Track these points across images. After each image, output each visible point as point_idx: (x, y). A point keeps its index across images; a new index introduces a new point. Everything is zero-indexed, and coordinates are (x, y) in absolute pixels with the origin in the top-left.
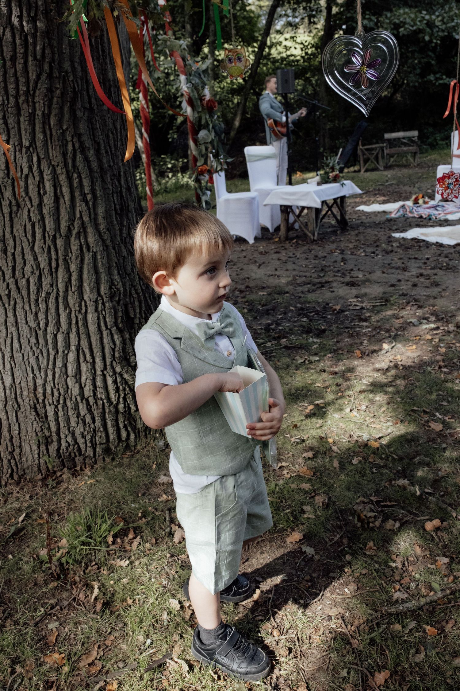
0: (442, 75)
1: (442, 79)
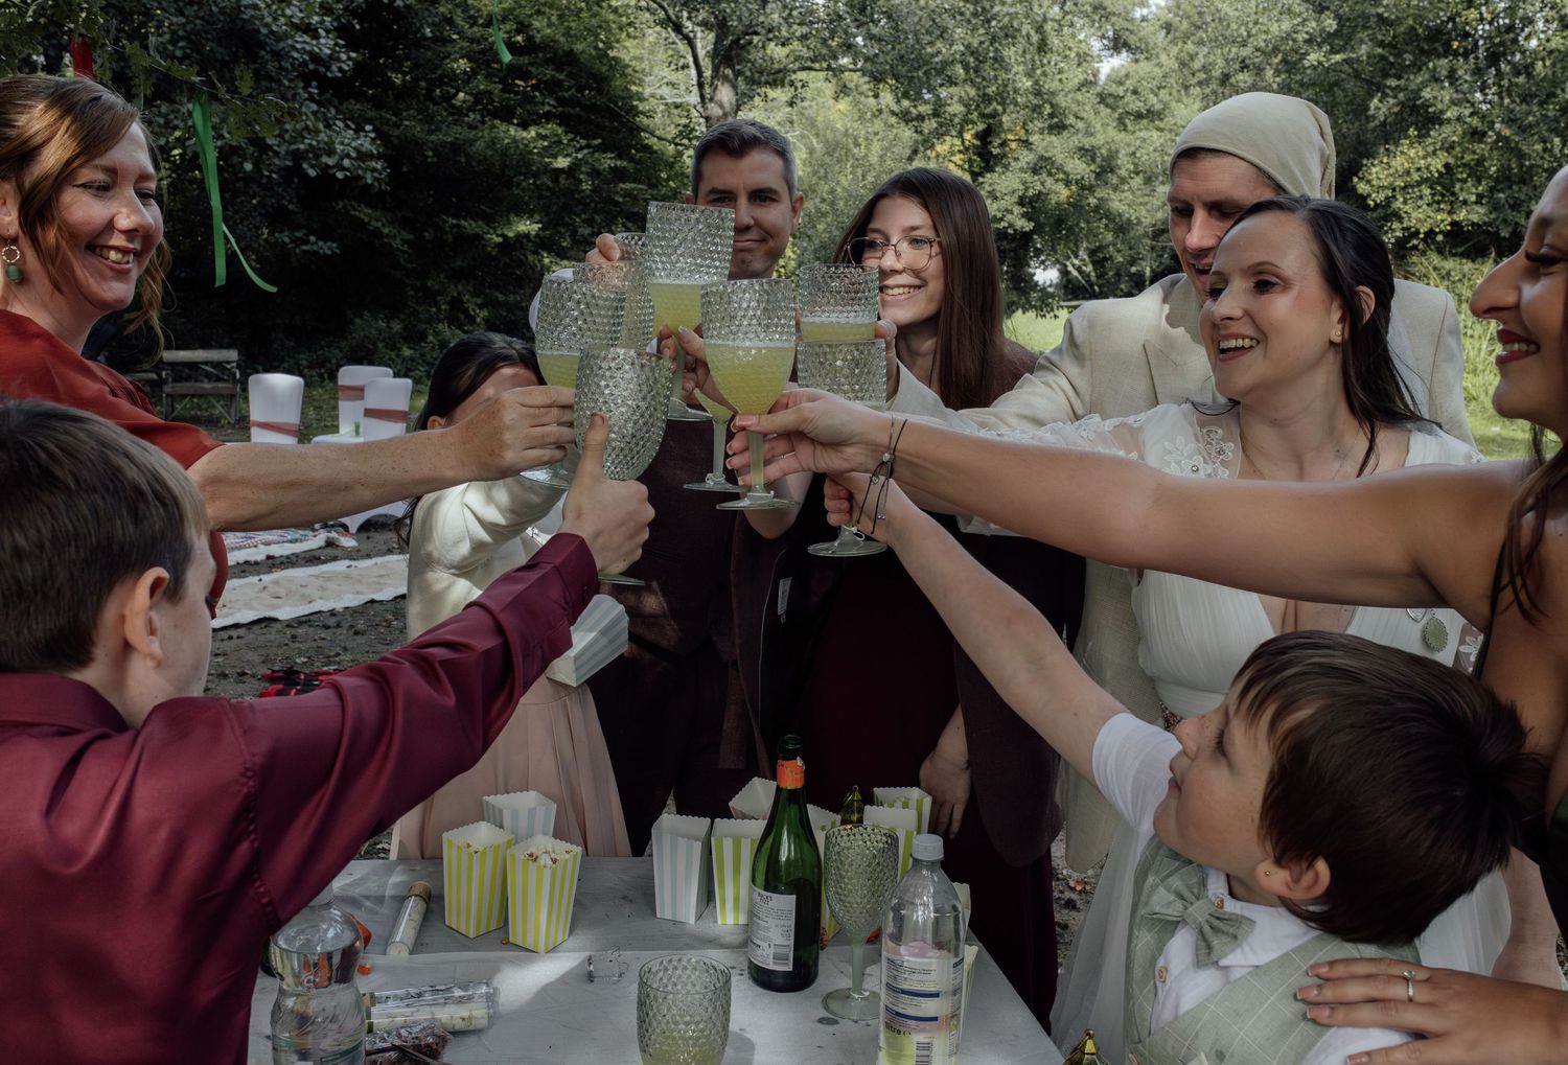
0: (307, 235)
1: (307, 242)
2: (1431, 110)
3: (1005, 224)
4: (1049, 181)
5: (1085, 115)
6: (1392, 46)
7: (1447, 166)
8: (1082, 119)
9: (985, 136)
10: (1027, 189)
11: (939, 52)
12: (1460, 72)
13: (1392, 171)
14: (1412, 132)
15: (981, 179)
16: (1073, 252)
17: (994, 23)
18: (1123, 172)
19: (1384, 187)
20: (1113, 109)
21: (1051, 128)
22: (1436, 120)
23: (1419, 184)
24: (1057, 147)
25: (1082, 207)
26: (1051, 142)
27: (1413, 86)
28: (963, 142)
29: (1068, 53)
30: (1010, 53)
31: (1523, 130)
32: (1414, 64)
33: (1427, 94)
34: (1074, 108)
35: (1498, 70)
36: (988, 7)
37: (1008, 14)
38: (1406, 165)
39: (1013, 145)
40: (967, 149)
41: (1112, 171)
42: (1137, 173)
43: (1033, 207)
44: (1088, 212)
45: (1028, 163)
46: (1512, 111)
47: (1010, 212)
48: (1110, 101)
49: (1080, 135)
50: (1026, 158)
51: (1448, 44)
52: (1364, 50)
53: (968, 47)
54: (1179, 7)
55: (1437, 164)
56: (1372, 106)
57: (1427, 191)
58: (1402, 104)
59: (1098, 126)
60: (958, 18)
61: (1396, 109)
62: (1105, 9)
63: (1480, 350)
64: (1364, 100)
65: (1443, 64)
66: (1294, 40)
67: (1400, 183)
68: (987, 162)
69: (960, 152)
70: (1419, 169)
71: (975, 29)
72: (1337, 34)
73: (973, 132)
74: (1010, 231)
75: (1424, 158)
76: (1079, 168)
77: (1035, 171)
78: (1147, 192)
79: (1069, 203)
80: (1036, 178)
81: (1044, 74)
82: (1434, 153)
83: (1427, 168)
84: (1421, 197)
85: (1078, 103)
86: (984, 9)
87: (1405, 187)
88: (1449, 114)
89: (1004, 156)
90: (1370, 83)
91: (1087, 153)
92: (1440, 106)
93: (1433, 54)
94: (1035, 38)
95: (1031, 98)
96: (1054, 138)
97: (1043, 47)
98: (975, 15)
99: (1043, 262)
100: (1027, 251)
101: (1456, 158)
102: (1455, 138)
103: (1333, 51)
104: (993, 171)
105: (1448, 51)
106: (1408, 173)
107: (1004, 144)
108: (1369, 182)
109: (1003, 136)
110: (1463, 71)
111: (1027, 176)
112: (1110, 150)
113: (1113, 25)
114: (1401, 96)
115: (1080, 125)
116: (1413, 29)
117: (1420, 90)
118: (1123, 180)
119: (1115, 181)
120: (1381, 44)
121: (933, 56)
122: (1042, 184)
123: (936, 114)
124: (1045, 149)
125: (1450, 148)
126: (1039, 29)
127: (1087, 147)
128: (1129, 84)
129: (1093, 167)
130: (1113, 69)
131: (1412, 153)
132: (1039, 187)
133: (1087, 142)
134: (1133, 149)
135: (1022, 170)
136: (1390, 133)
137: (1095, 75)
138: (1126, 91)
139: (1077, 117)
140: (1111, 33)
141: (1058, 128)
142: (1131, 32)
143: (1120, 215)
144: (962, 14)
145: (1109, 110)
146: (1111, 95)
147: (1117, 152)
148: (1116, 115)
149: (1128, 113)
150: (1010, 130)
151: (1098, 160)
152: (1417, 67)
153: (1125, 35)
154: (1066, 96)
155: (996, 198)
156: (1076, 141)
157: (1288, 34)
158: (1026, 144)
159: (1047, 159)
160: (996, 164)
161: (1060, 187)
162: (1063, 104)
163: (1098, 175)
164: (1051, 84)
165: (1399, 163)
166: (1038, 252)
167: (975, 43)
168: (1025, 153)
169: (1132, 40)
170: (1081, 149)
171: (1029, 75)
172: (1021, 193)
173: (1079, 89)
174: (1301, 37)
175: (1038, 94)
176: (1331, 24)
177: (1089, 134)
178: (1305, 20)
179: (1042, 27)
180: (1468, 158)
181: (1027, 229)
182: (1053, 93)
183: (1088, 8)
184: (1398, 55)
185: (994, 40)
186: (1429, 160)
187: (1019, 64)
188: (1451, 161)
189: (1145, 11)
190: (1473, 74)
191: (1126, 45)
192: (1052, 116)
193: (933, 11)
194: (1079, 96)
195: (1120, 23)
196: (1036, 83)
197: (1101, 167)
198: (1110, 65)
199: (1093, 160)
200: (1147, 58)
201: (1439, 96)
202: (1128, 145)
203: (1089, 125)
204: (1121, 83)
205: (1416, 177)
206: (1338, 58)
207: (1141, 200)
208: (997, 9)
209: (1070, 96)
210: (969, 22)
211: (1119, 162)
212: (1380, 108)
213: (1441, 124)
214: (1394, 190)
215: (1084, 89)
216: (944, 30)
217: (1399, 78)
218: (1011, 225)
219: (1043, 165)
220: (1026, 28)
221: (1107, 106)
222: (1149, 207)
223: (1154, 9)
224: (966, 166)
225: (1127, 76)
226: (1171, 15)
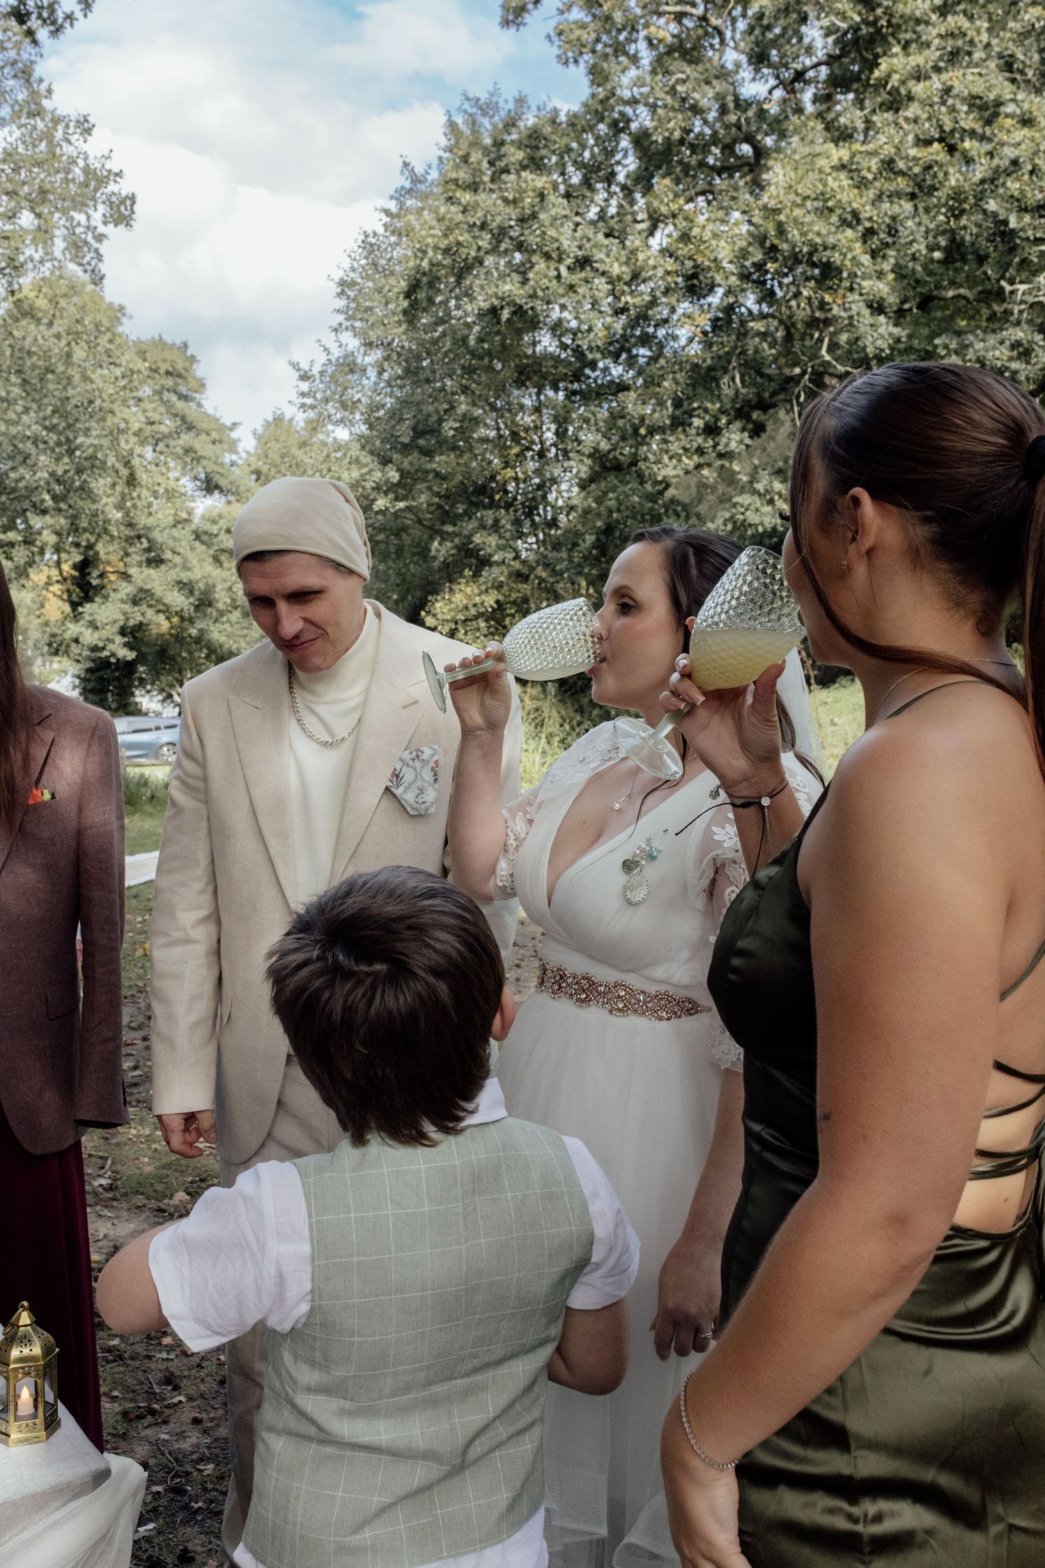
2: (482, 553)
3: (105, 653)
4: (150, 613)
5: (181, 550)
6: (447, 497)
7: (497, 602)
8: (179, 554)
9: (84, 567)
10: (127, 619)
11: (22, 478)
12: (503, 522)
13: (453, 606)
14: (467, 572)
15: (80, 609)
16: (177, 680)
17: (78, 453)
18: (220, 606)
19: (447, 621)
20: (209, 546)
21: (150, 562)
22: (485, 562)
23: (476, 618)
24: (155, 580)
25: (184, 638)
26: (149, 575)
27: (465, 532)
28: (61, 574)
29: (157, 488)
30: (100, 484)
31: (554, 573)
32: (465, 512)
33: (477, 539)
34: (171, 543)
35: (533, 521)
36: (71, 437)
37: (92, 445)
38: (465, 602)
39: (113, 577)
40: (65, 579)
41: (210, 605)
42: (236, 608)
43: (134, 637)
44: (189, 644)
45: (128, 595)
46: (545, 557)
47: (111, 641)
48: (205, 538)
49: (177, 569)
50: (126, 589)
51: (491, 498)
52: (423, 498)
53: (52, 474)
54: (267, 456)
55: (490, 600)
56: (433, 548)
57: (483, 624)
58: (456, 547)
59: (195, 561)
60: (41, 446)
61: (453, 552)
62: (195, 452)
63: (534, 762)
64: (427, 543)
65: (489, 515)
66: (363, 488)
67: (461, 617)
68: (86, 593)
69: (58, 582)
70: (475, 605)
71: (58, 460)
72: (398, 484)
73: (70, 563)
74: (113, 660)
75: (479, 595)
76: (178, 600)
77: (135, 602)
78: (245, 625)
79: (171, 635)
80: (136, 609)
81: (135, 506)
82: (487, 591)
83: (482, 604)
84: (478, 629)
85: (175, 539)
86: (68, 439)
87: (466, 620)
88: (496, 558)
89: (103, 587)
90: (431, 528)
91: (186, 587)
92: (488, 550)
93: (477, 505)
94: (124, 472)
95: (122, 528)
96: (152, 571)
97: (132, 481)
98: (59, 444)
99: (148, 692)
100: (132, 680)
101: (505, 596)
102: (502, 579)
103: (397, 499)
104: (93, 601)
105: (493, 505)
106: (466, 608)
107: (102, 576)
108: (434, 615)
109: (101, 567)
110: (506, 522)
111: (128, 607)
112: (207, 584)
113: (204, 468)
114: (457, 540)
115: (177, 559)
116: (462, 483)
117: (472, 535)
118: (222, 613)
119: (214, 613)
120: (438, 494)
121: (17, 481)
122: (143, 614)
123: (28, 542)
124: (144, 581)
125: (499, 587)
126: (127, 464)
127: (185, 580)
128: (223, 524)
129: (191, 600)
130: (207, 509)
131: (468, 590)
132: (139, 618)
133: (185, 576)
134: (229, 584)
135: (122, 601)
136: (451, 573)
137: (189, 514)
138: (220, 529)
139: (174, 552)
140: (203, 476)
141: (156, 562)
142: (222, 475)
143: (221, 646)
144: (45, 442)
145: (204, 547)
146: (206, 533)
147: (214, 586)
148: (212, 552)
149: (223, 551)
150: (109, 563)
151: (197, 593)
152: (468, 515)
153: (216, 478)
154: (162, 531)
155: (97, 628)
156: (173, 575)
157: (357, 481)
158: (125, 576)
159: (146, 591)
160: (95, 595)
161: (161, 618)
162: (160, 540)
163: (197, 608)
164: (142, 520)
165: (459, 599)
166: (142, 681)
167: (60, 472)
168: (124, 584)
169: (223, 483)
170: (179, 582)
171: (119, 506)
172: (121, 623)
173: (175, 526)
174: (369, 485)
175: (130, 525)
176: (394, 476)
177: (186, 568)
178: (371, 471)
179: (129, 462)
180: (514, 595)
181: (129, 658)
182: (149, 529)
183: (180, 451)
184: (453, 506)
185: (79, 471)
186: (483, 597)
187: (108, 496)
188: (501, 598)
189: (234, 457)
190: (513, 524)
191: (217, 487)
192: (149, 550)
193: (15, 437)
194: (175, 532)
195: (211, 467)
196: (127, 514)
197: (199, 599)
198: (204, 506)
199: (191, 592)
200: (238, 500)
201: (486, 542)
202: (224, 580)
203: (185, 560)
204: (214, 522)
205: (473, 612)
206: (402, 505)
207: (240, 632)
208: (80, 440)
209: (166, 532)
210: (53, 450)
211: (217, 596)
212: (440, 550)
213: (491, 566)
214: (456, 623)
215: (180, 526)
216: (27, 457)
217: (455, 525)
218: (113, 655)
219: (140, 598)
220: (111, 460)
221: (203, 543)
222: (248, 639)
223: (244, 455)
224: (65, 597)
225: (220, 516)
226: (260, 463)
